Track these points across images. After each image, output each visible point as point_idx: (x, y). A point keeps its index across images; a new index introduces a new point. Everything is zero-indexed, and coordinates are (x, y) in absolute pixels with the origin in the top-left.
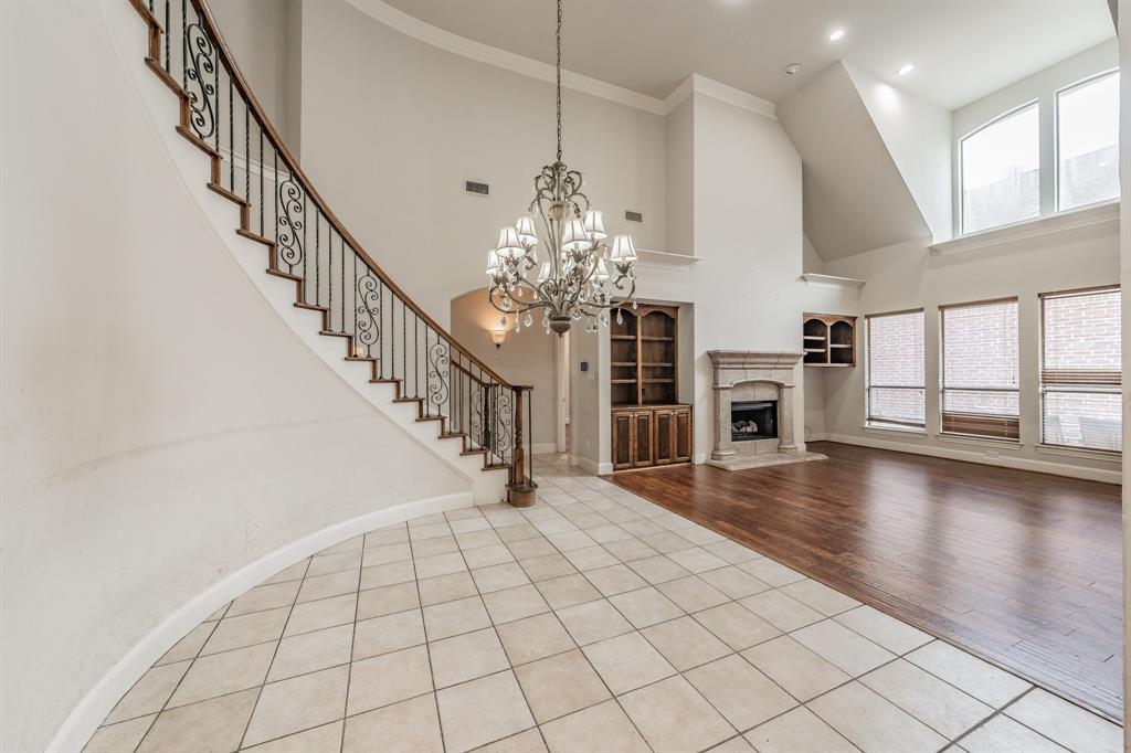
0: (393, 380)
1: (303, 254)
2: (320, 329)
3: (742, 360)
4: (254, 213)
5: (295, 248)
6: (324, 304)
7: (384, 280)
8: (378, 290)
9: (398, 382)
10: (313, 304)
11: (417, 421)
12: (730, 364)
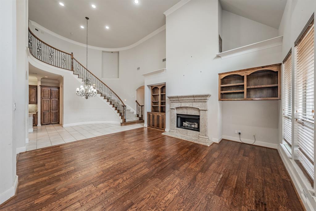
3: (177, 99)
11: (115, 110)
12: (174, 100)
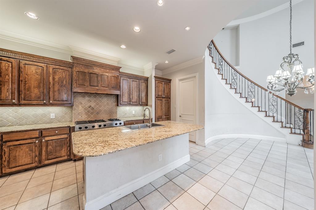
0: (258, 107)
1: (237, 84)
2: (240, 97)
4: (224, 75)
5: (235, 83)
6: (241, 92)
7: (255, 84)
8: (254, 87)
9: (259, 107)
10: (239, 92)
11: (265, 116)
